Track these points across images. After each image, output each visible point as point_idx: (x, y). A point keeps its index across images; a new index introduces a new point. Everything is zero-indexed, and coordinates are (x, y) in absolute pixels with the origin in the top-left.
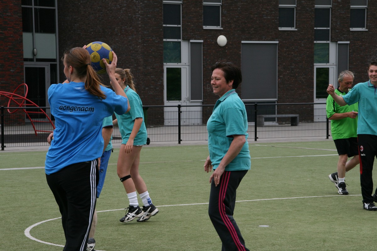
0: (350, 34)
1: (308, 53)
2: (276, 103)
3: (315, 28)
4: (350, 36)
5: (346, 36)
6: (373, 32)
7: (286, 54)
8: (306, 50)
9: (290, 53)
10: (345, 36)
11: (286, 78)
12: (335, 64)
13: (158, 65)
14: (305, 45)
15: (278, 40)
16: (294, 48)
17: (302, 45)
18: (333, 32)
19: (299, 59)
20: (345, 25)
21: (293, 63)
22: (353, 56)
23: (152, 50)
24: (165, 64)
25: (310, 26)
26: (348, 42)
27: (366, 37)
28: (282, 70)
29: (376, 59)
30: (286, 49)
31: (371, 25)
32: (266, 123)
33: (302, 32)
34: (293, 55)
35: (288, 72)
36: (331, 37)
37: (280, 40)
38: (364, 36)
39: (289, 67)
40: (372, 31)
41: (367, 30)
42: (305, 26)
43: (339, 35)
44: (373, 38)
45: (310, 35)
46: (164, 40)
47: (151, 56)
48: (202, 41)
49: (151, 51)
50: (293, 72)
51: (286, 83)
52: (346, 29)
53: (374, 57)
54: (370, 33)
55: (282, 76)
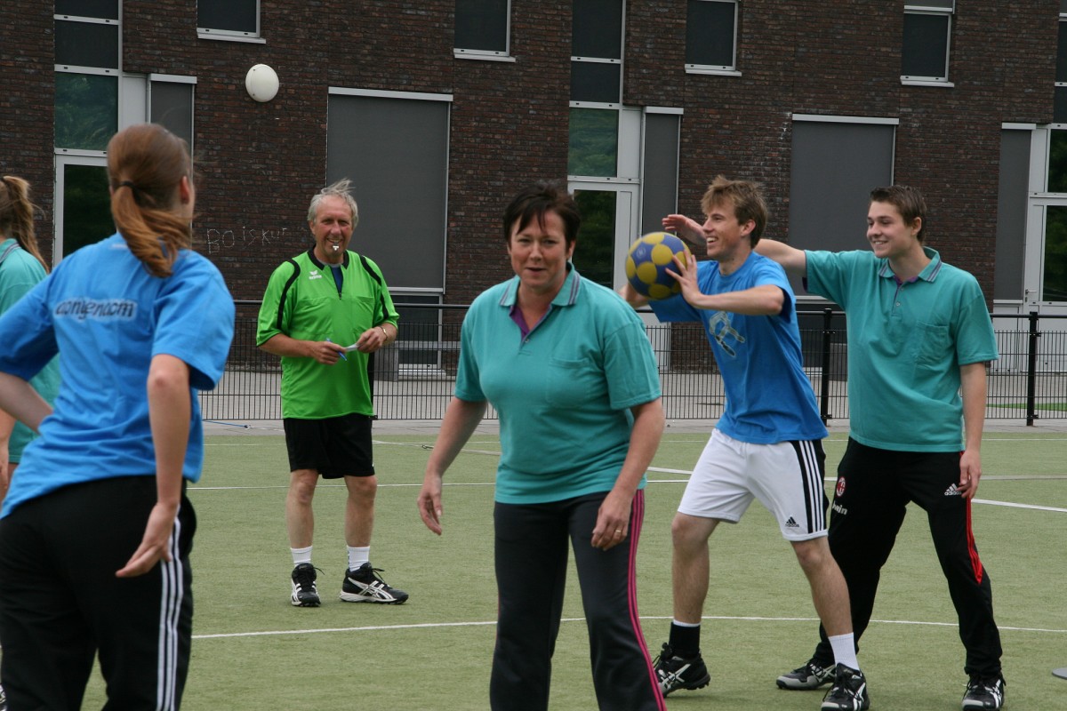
0: (686, 84)
1: (549, 139)
2: (441, 304)
3: (574, 59)
4: (684, 91)
5: (673, 91)
6: (758, 83)
7: (478, 140)
8: (541, 129)
9: (491, 136)
10: (669, 88)
11: (474, 220)
12: (635, 181)
13: (35, 154)
14: (541, 112)
15: (450, 91)
16: (503, 121)
17: (531, 112)
18: (630, 75)
19: (518, 158)
20: (670, 52)
21: (501, 170)
22: (695, 156)
23: (12, 99)
24: (58, 151)
25: (558, 50)
26: (680, 111)
27: (734, 97)
28: (463, 192)
29: (764, 170)
30: (476, 121)
31: (750, 57)
32: (405, 369)
33: (530, 67)
34: (500, 144)
35: (481, 198)
36: (625, 92)
37: (457, 89)
38: (730, 93)
39: (487, 183)
40: (755, 77)
41: (739, 74)
42: (542, 49)
43: (651, 87)
44: (756, 103)
45: (558, 82)
46: (59, 68)
47: (8, 122)
48: (193, 80)
49: (8, 104)
50: (498, 199)
51: (474, 235)
52: (673, 67)
53: (758, 165)
54: (748, 83)
55: (463, 214)
